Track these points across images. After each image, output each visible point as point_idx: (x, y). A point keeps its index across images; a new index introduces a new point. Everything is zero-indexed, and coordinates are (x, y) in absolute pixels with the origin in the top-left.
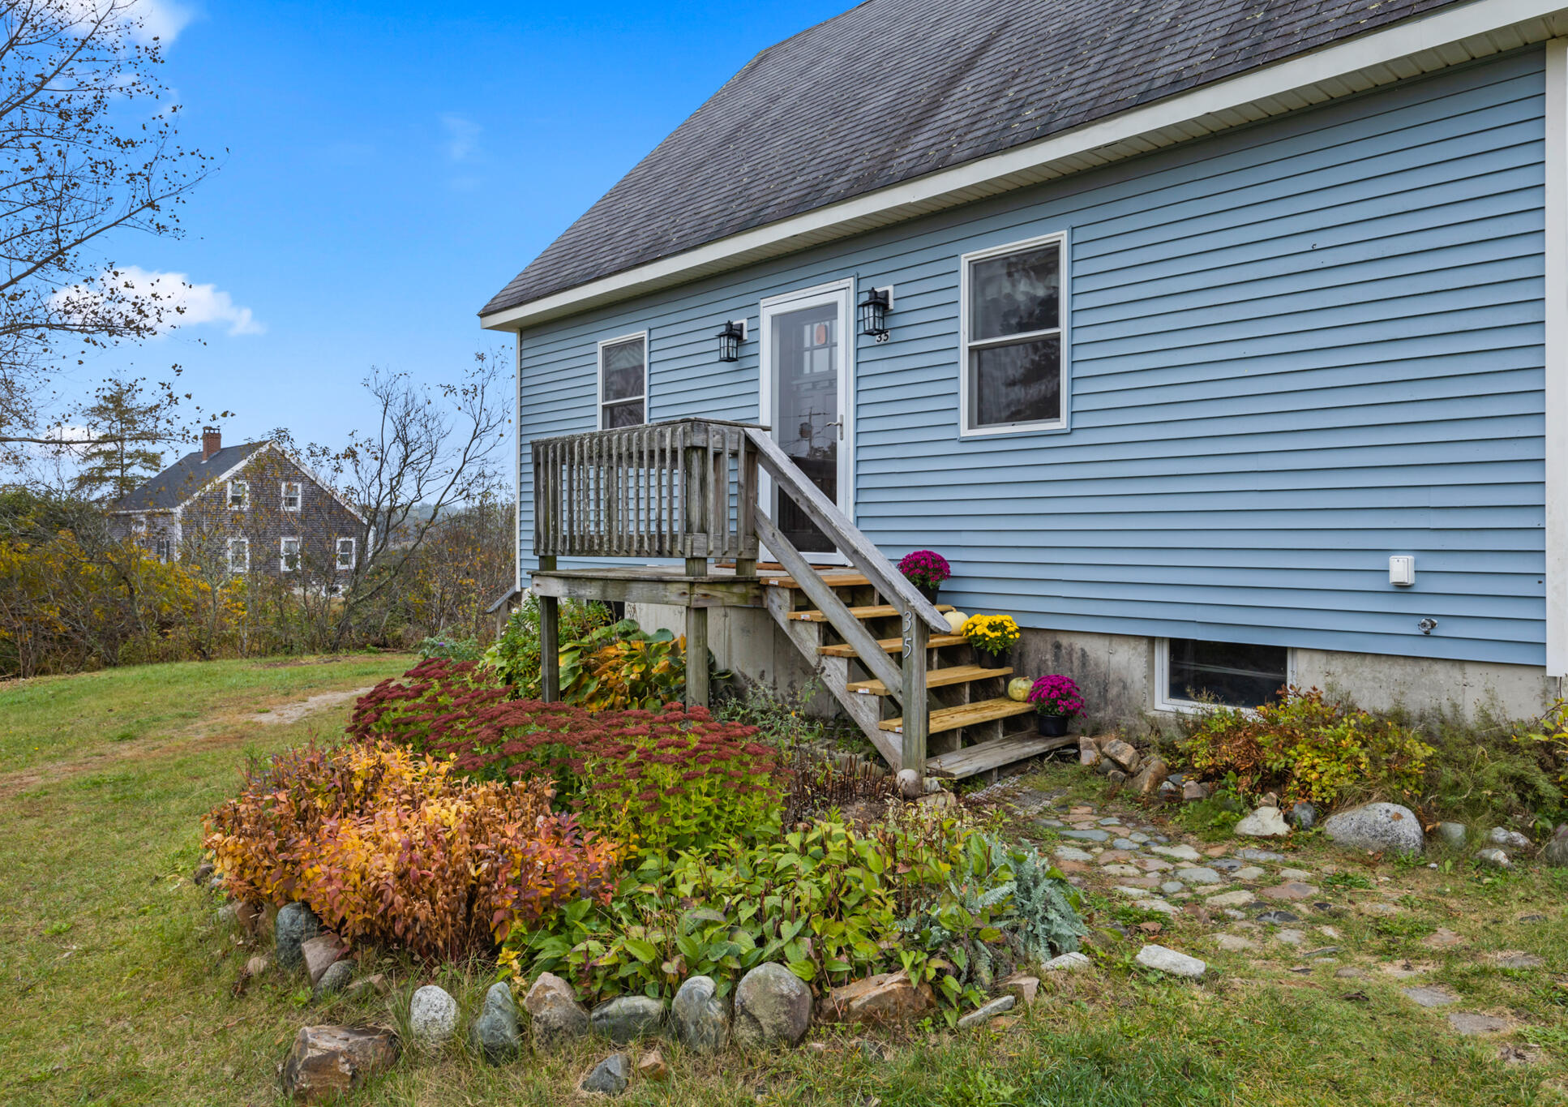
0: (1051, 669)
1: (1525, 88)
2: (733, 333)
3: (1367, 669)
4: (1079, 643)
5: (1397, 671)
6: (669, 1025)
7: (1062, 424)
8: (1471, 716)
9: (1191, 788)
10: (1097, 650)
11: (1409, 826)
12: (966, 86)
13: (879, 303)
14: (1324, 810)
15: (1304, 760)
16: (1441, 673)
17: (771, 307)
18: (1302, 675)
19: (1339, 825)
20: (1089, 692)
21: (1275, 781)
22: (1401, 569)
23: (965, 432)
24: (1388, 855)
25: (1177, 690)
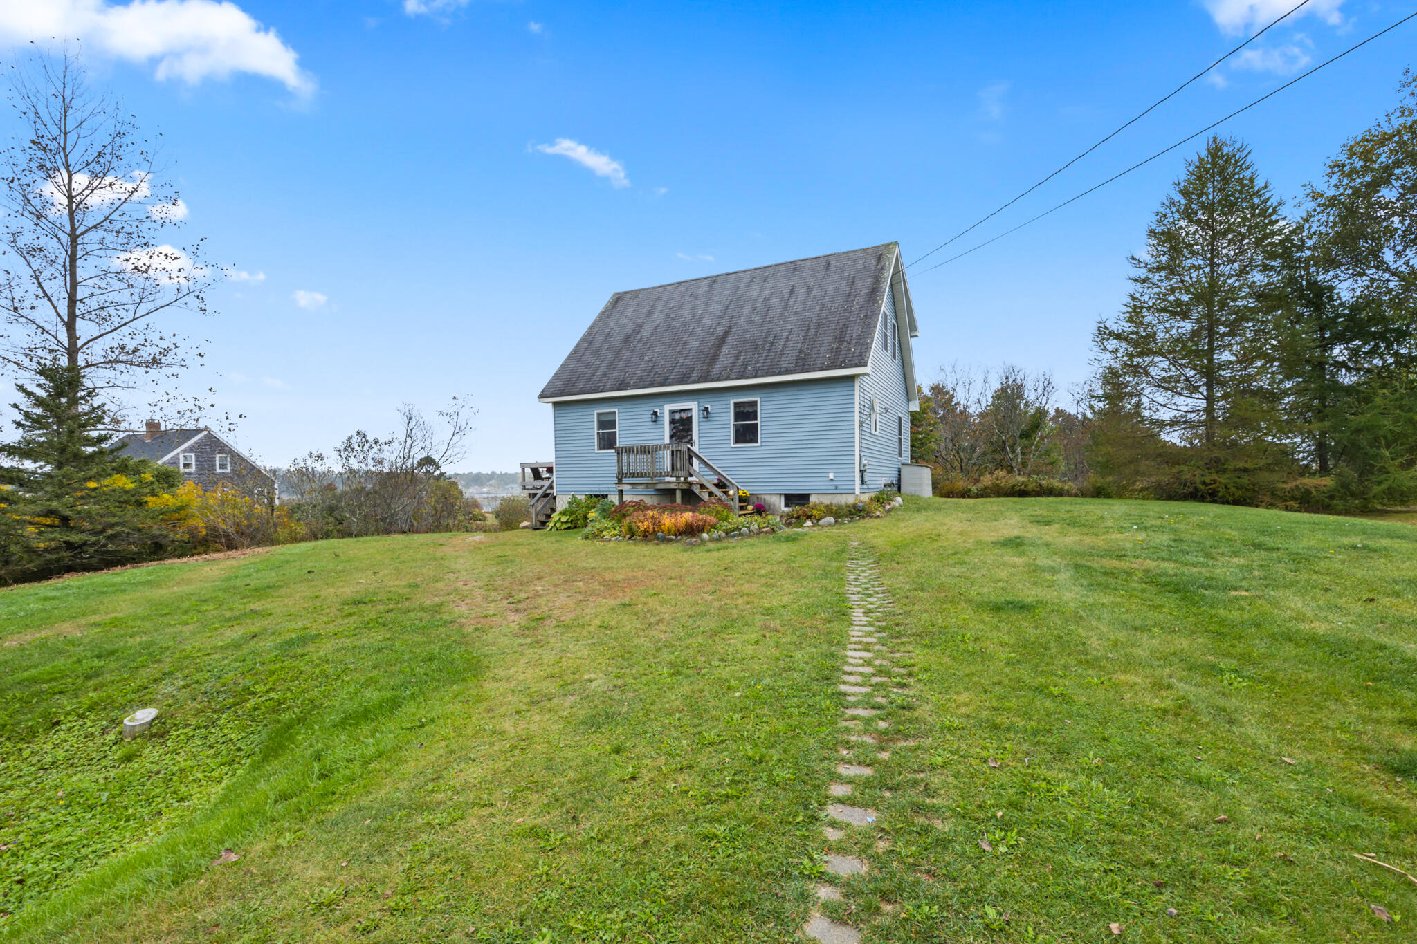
0: (756, 502)
1: (851, 384)
2: (655, 413)
3: (825, 496)
4: (763, 496)
5: (830, 496)
6: (741, 534)
7: (759, 444)
8: (843, 503)
9: (794, 520)
10: (768, 498)
11: (832, 520)
12: (725, 350)
13: (706, 409)
14: (818, 520)
15: (815, 512)
16: (839, 496)
17: (668, 407)
18: (813, 499)
19: (821, 522)
20: (767, 507)
21: (809, 517)
22: (831, 476)
23: (732, 445)
24: (830, 525)
25: (787, 505)
